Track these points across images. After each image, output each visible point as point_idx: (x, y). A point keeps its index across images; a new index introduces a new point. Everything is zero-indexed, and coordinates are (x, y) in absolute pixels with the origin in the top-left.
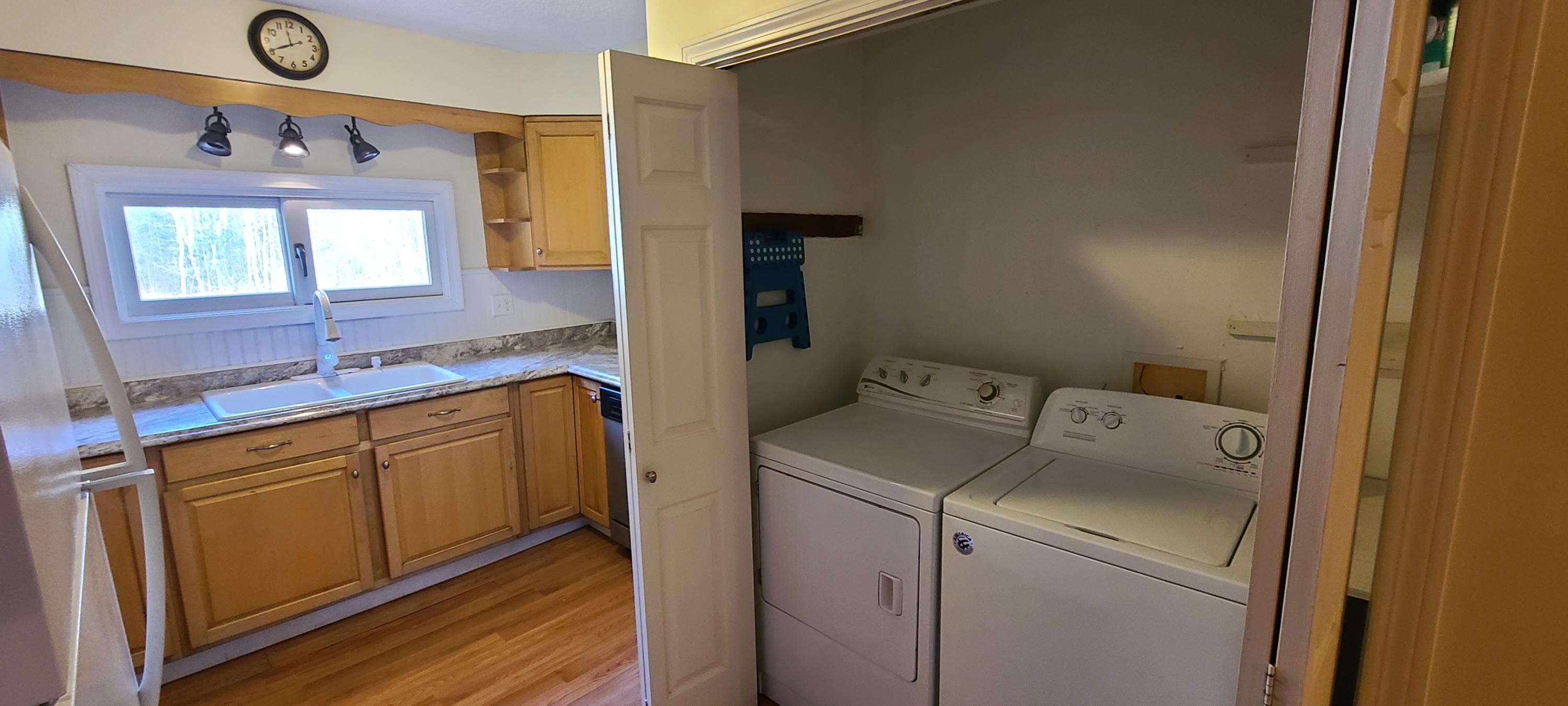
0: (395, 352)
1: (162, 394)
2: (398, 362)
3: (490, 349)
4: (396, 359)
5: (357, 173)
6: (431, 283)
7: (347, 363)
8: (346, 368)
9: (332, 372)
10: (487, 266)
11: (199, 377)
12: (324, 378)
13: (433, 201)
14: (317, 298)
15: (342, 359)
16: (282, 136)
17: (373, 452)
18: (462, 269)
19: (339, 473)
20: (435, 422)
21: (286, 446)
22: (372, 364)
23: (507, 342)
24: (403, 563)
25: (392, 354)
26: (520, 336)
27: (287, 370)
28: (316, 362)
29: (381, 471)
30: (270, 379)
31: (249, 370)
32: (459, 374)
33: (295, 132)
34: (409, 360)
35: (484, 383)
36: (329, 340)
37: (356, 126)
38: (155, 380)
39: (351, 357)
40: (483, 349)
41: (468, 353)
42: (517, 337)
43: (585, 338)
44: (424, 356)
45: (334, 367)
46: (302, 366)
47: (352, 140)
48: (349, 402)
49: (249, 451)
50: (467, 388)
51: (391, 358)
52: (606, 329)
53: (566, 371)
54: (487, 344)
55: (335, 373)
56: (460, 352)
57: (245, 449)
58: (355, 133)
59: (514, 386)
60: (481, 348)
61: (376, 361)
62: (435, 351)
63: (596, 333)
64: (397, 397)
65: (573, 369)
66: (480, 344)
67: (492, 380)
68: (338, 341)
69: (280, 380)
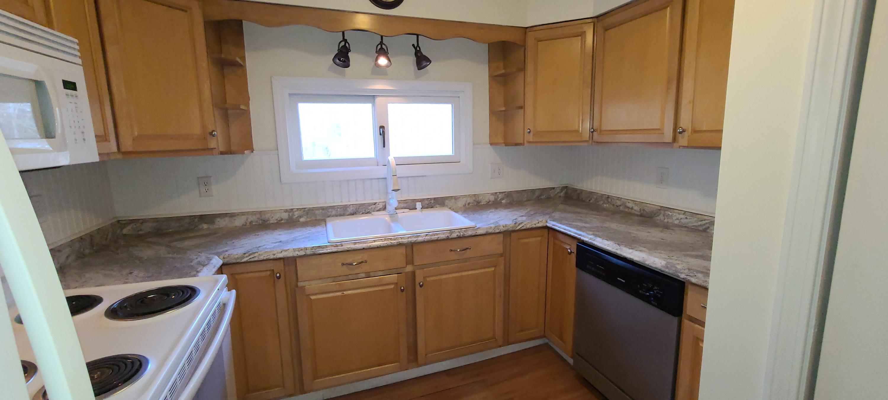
0: (430, 199)
1: (307, 217)
2: (431, 207)
3: (486, 201)
4: (430, 204)
5: (417, 77)
6: (454, 154)
7: (402, 205)
8: (402, 209)
9: (394, 211)
10: (489, 143)
11: (326, 208)
12: (389, 214)
13: (459, 97)
14: (389, 161)
15: (400, 202)
16: (377, 53)
17: (413, 273)
18: (474, 144)
19: (392, 286)
20: (453, 256)
21: (363, 263)
22: (416, 207)
23: (498, 197)
24: (426, 355)
25: (428, 201)
26: (506, 193)
27: (370, 208)
28: (386, 203)
29: (418, 287)
30: (361, 213)
31: (351, 206)
32: (470, 220)
33: (385, 50)
34: (437, 206)
35: (488, 230)
36: (393, 190)
37: (419, 45)
38: (305, 208)
39: (405, 201)
40: (482, 201)
41: (473, 203)
42: (504, 194)
43: (549, 198)
44: (446, 204)
45: (395, 208)
46: (379, 206)
47: (416, 54)
48: (402, 236)
49: (343, 264)
50: (476, 232)
51: (427, 204)
52: (564, 192)
53: (545, 225)
54: (485, 198)
55: (395, 212)
56: (468, 202)
57: (340, 264)
58: (418, 49)
59: (507, 234)
60: (481, 200)
61: (419, 205)
62: (453, 201)
63: (556, 195)
64: (431, 236)
65: (551, 224)
66: (480, 198)
67: (493, 228)
68: (399, 191)
69: (366, 214)
